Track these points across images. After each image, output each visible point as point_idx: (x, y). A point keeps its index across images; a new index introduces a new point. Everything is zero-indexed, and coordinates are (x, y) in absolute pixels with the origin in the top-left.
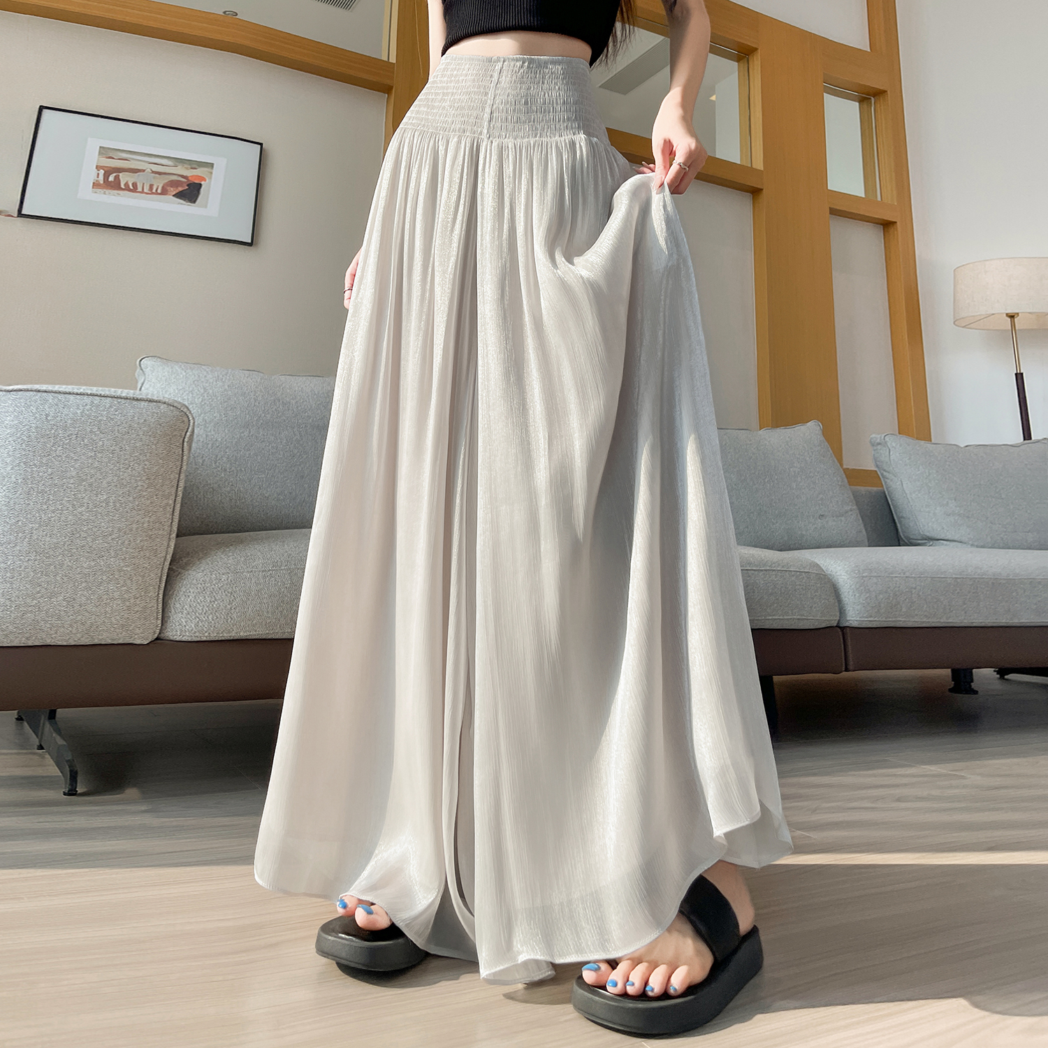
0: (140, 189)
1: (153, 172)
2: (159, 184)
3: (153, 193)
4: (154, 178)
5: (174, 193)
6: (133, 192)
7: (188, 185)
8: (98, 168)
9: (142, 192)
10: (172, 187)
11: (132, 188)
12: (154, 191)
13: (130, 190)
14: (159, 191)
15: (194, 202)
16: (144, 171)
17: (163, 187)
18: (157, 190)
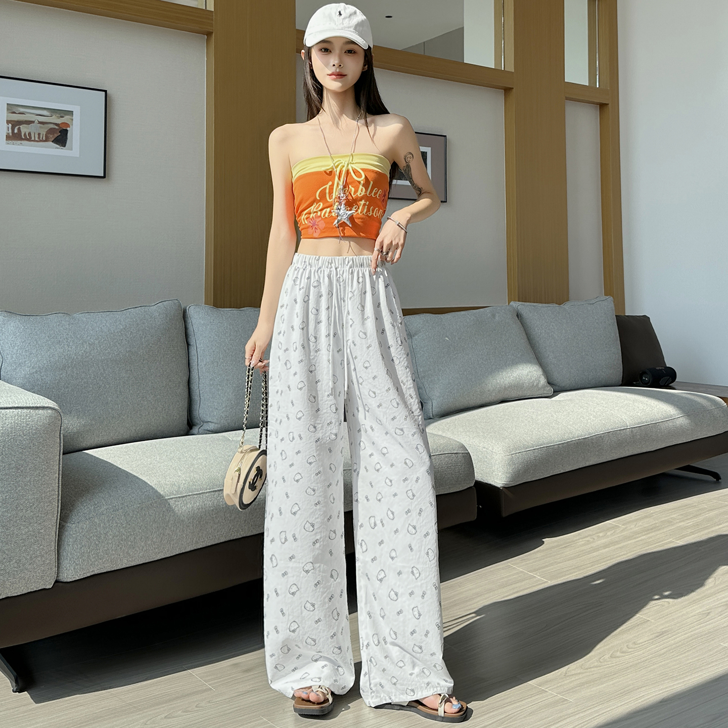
0: (33, 139)
1: (40, 123)
2: (43, 133)
3: (41, 141)
4: (40, 127)
5: (53, 139)
6: (29, 141)
7: (60, 132)
8: (8, 122)
9: (34, 141)
10: (51, 134)
11: (28, 137)
12: (41, 139)
13: (26, 139)
14: (44, 139)
15: (65, 146)
16: (33, 122)
17: (46, 135)
18: (42, 138)
